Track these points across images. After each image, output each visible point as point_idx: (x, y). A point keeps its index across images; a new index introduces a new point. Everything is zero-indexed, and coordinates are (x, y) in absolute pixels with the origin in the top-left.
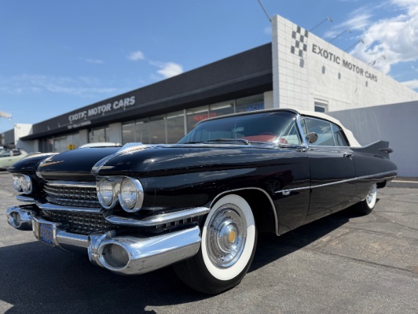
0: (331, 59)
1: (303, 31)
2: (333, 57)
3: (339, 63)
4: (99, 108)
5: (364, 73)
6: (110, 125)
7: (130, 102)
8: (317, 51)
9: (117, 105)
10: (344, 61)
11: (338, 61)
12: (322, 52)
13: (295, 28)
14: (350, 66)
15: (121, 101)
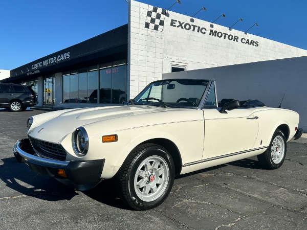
0: (194, 30)
1: (160, 10)
2: (196, 29)
3: (205, 33)
4: (49, 60)
5: (239, 40)
6: (56, 74)
7: (67, 56)
8: (177, 24)
9: (59, 58)
10: (211, 31)
11: (204, 31)
12: (183, 25)
13: (151, 8)
14: (220, 35)
15: (62, 55)
